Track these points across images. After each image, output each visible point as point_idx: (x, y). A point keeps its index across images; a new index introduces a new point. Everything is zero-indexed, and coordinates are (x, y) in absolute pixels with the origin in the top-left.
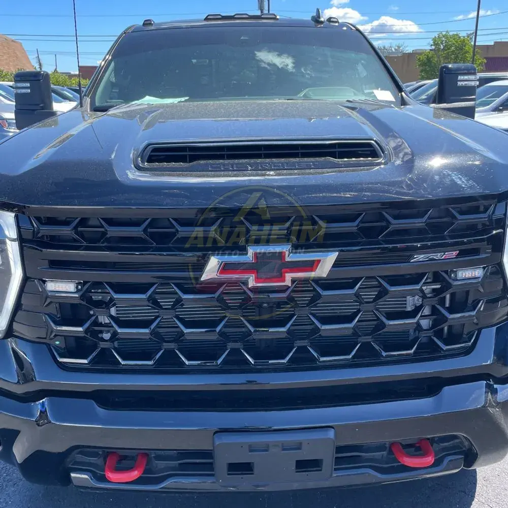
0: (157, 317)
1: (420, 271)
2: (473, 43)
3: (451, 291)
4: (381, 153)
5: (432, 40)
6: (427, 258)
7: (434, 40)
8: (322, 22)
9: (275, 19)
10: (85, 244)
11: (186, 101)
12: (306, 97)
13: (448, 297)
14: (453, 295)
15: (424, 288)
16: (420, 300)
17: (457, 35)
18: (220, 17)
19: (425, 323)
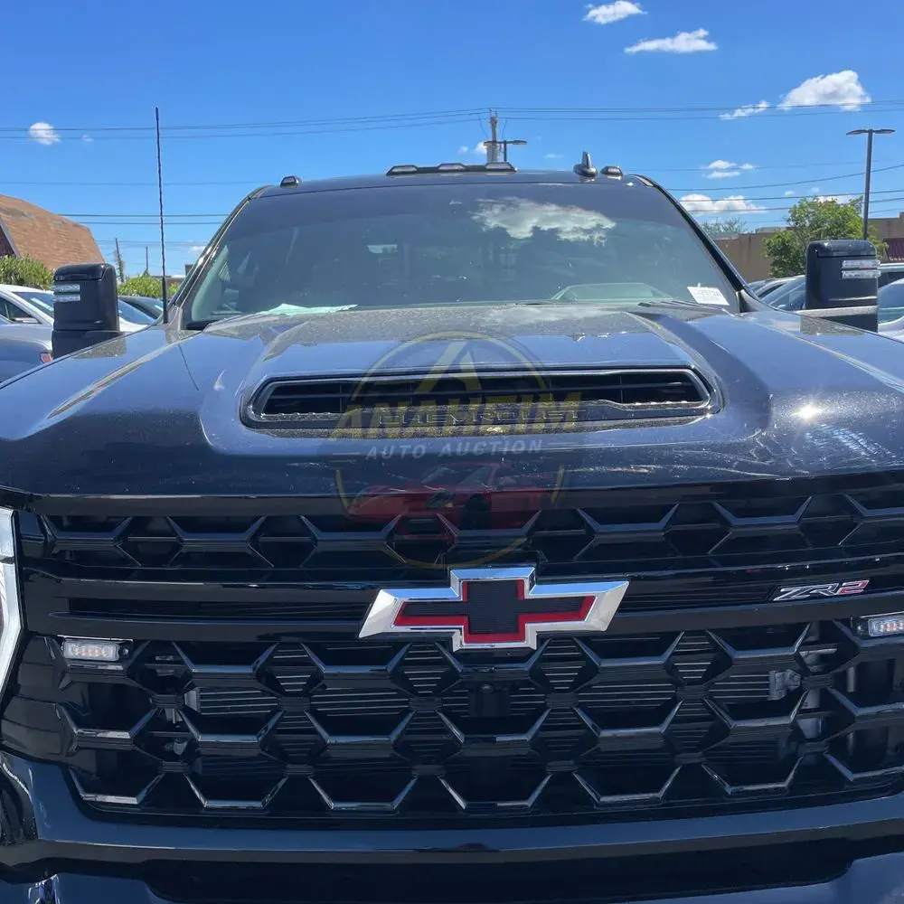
0: (275, 711)
1: (793, 620)
2: (862, 216)
3: (857, 660)
4: (706, 392)
5: (789, 212)
6: (807, 593)
7: (793, 211)
8: (592, 175)
9: (512, 170)
10: (139, 566)
11: (351, 309)
12: (565, 300)
13: (851, 672)
14: (861, 669)
15: (803, 653)
16: (797, 677)
18: (414, 169)
19: (808, 725)
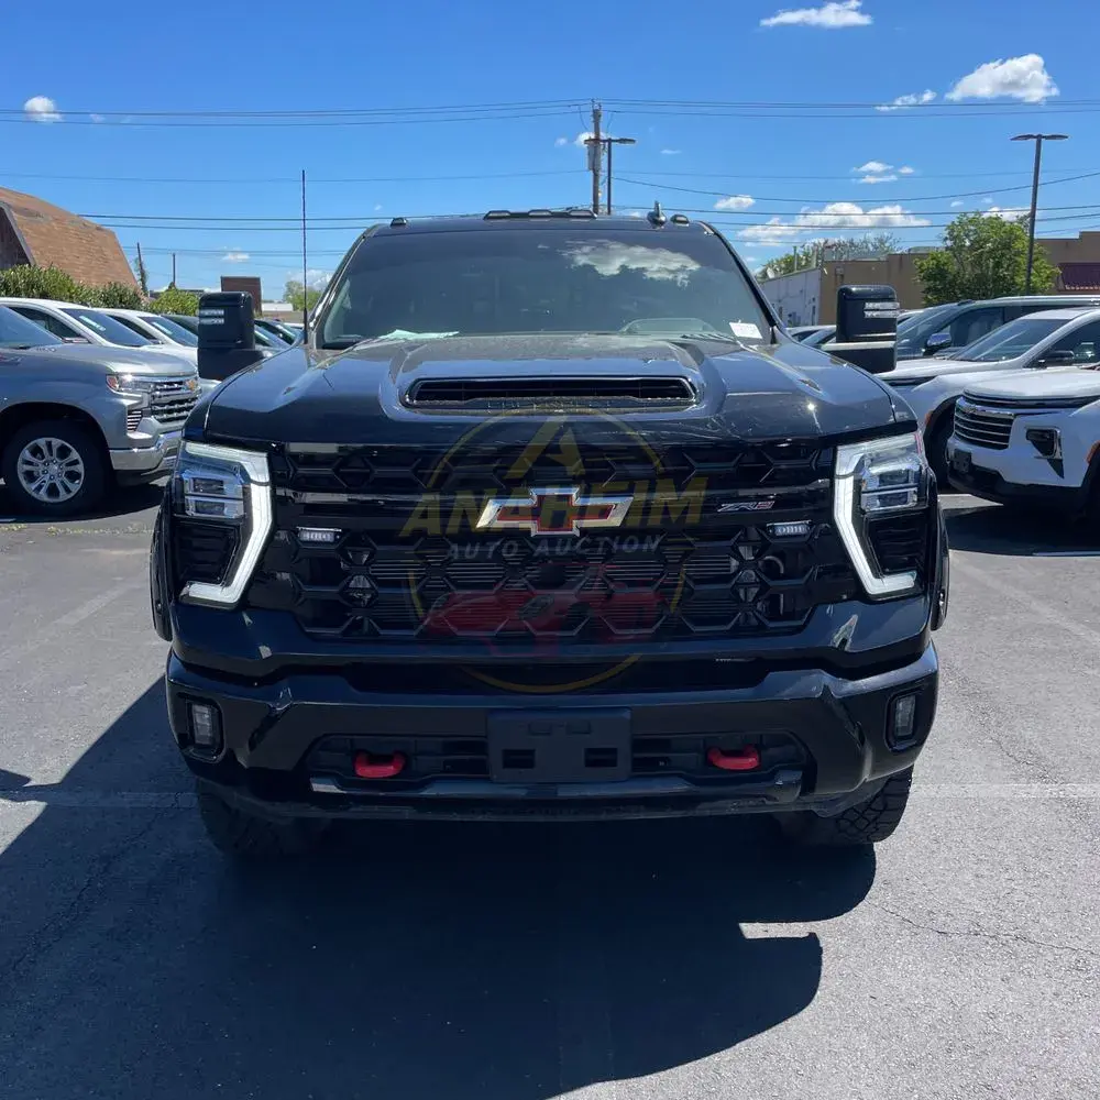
1: (731, 524)
2: (1028, 235)
4: (693, 392)
5: (947, 229)
6: (738, 507)
7: (951, 229)
8: (662, 223)
9: (590, 217)
17: (997, 218)
18: (507, 214)
